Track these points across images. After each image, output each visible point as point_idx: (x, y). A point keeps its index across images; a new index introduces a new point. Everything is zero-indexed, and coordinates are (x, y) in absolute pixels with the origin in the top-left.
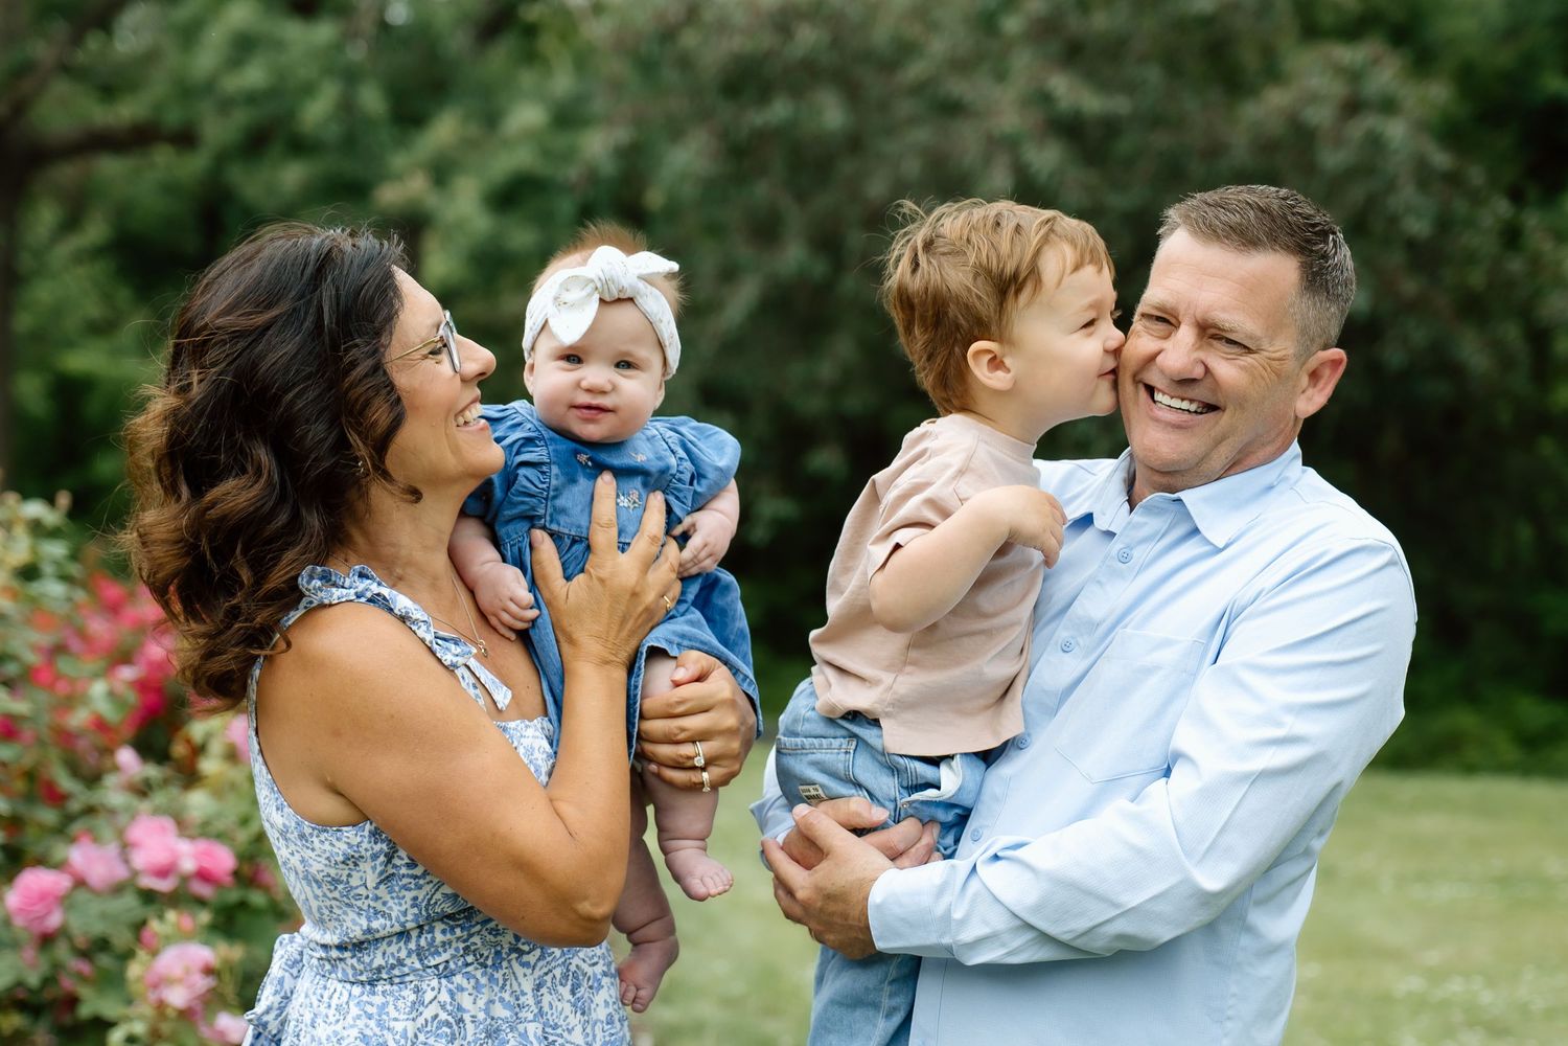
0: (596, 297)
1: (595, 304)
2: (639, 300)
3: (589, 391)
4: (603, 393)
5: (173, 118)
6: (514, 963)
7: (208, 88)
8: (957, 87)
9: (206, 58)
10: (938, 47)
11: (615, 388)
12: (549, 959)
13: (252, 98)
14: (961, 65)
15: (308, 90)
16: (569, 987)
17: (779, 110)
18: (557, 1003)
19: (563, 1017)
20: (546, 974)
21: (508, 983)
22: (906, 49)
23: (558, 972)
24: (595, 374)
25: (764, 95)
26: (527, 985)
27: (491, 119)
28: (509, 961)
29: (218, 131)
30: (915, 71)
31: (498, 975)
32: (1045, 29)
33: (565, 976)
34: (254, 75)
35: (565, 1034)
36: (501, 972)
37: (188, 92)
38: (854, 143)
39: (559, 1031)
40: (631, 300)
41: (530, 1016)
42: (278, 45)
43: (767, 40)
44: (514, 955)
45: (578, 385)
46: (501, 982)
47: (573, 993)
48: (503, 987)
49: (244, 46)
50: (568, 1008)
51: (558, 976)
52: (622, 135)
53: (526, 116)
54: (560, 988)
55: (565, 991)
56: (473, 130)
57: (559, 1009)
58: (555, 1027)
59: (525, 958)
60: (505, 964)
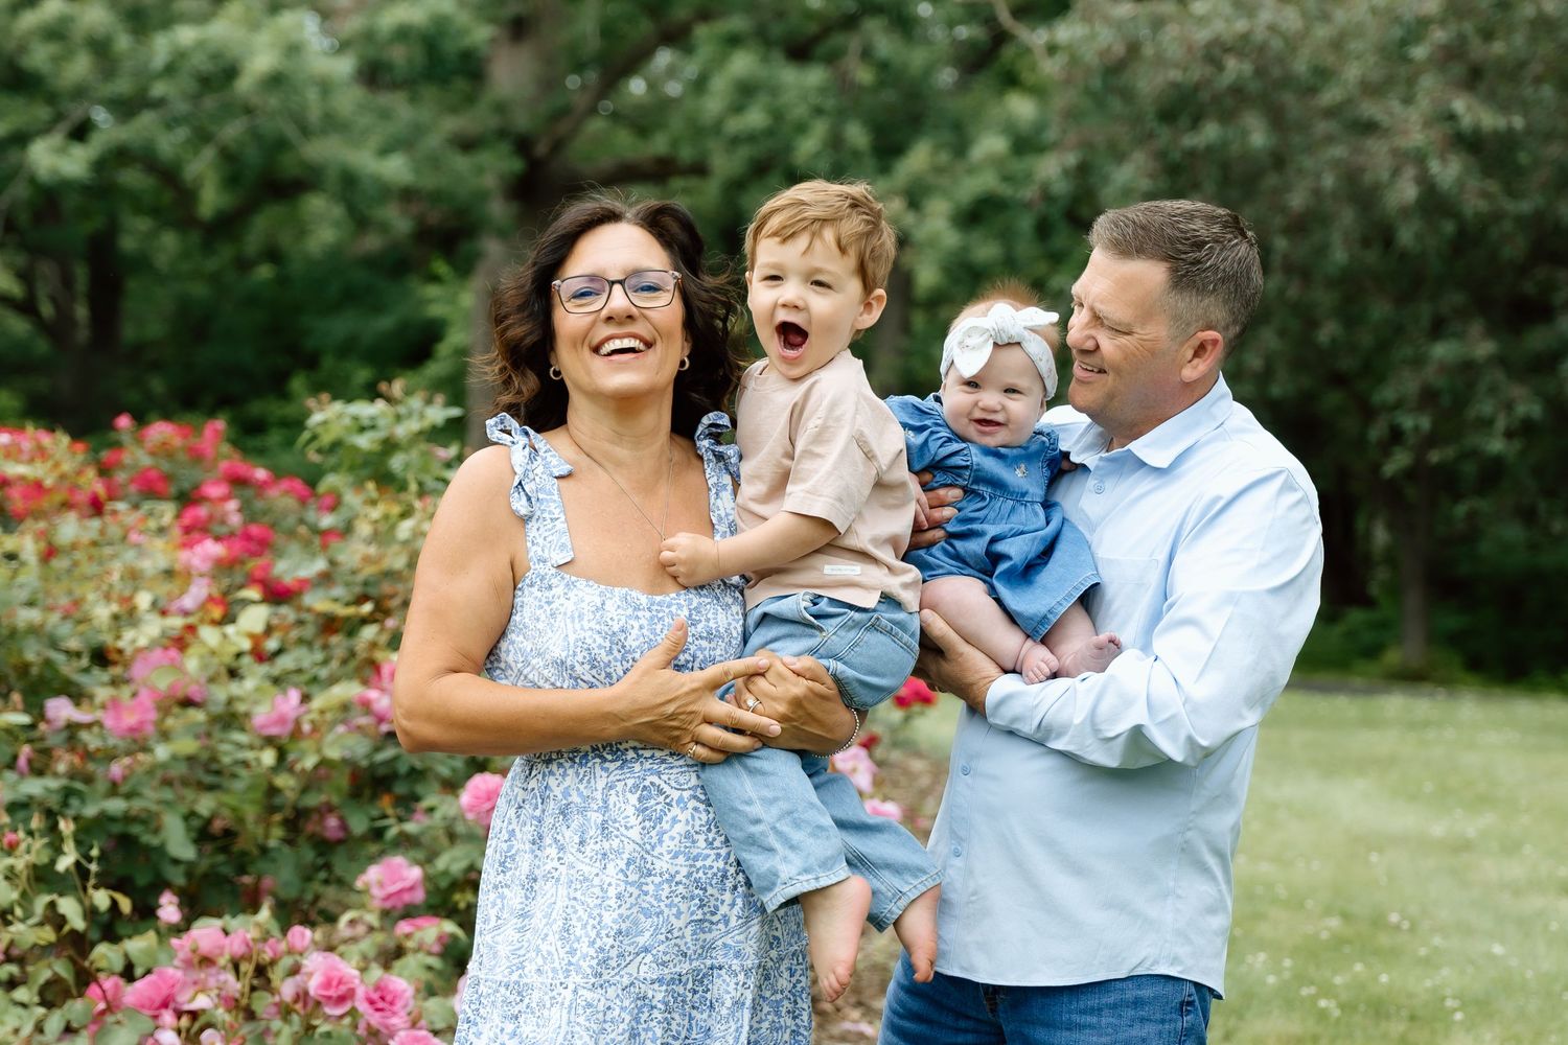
0: (991, 342)
1: (990, 347)
2: (1024, 344)
3: (983, 409)
4: (995, 412)
5: (686, 154)
6: (597, 766)
7: (717, 128)
8: (1370, 109)
9: (713, 104)
10: (1352, 72)
11: (1004, 408)
12: (626, 771)
13: (751, 138)
14: (1372, 89)
15: (802, 128)
16: (637, 795)
17: (1210, 132)
18: (622, 804)
19: (623, 815)
20: (619, 781)
21: (586, 778)
22: (1323, 74)
23: (630, 782)
24: (990, 398)
25: (1196, 122)
26: (601, 784)
27: (960, 148)
28: (594, 763)
29: (725, 164)
30: (1330, 96)
31: (582, 771)
32: (1451, 54)
33: (636, 786)
34: (755, 117)
35: (622, 829)
36: (584, 769)
37: (700, 131)
38: (1278, 160)
39: (617, 825)
40: (1019, 343)
41: (596, 808)
42: (774, 90)
43: (1197, 73)
44: (598, 760)
45: (976, 404)
46: (581, 776)
47: (640, 800)
48: (581, 781)
49: (746, 92)
50: (631, 811)
51: (629, 785)
52: (1071, 159)
53: (991, 144)
54: (629, 795)
55: (633, 799)
56: (944, 157)
57: (622, 809)
58: (615, 821)
59: (607, 765)
60: (589, 765)
